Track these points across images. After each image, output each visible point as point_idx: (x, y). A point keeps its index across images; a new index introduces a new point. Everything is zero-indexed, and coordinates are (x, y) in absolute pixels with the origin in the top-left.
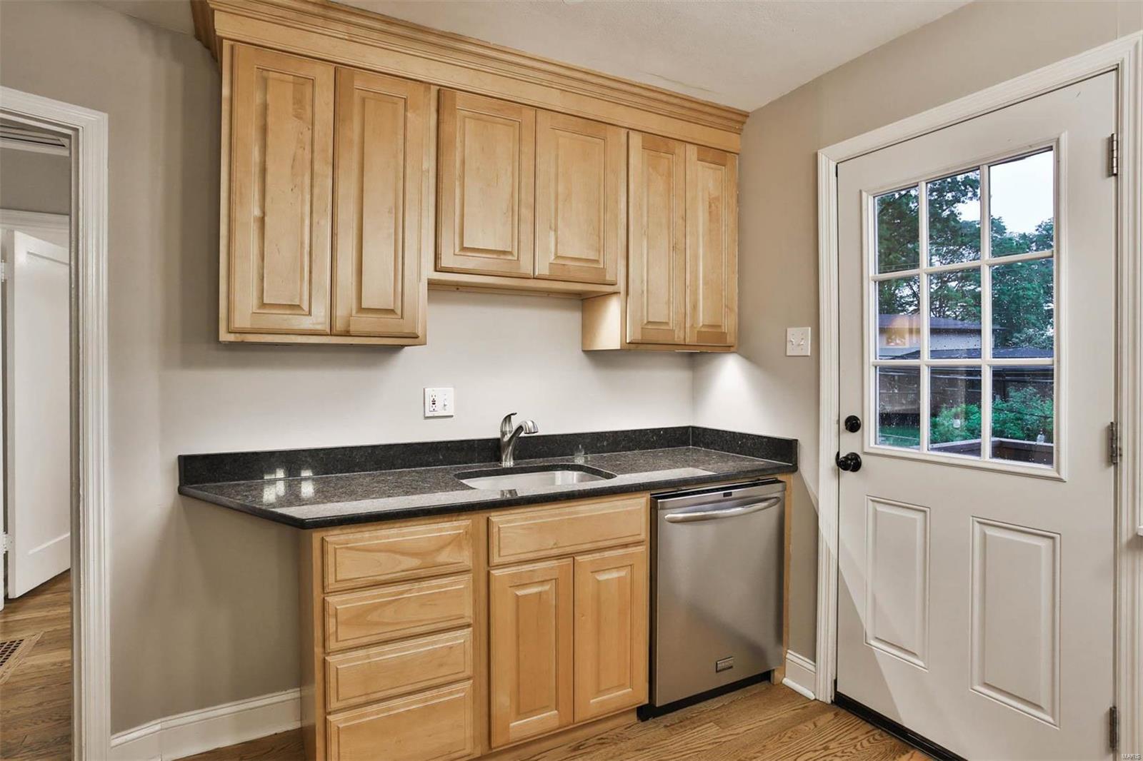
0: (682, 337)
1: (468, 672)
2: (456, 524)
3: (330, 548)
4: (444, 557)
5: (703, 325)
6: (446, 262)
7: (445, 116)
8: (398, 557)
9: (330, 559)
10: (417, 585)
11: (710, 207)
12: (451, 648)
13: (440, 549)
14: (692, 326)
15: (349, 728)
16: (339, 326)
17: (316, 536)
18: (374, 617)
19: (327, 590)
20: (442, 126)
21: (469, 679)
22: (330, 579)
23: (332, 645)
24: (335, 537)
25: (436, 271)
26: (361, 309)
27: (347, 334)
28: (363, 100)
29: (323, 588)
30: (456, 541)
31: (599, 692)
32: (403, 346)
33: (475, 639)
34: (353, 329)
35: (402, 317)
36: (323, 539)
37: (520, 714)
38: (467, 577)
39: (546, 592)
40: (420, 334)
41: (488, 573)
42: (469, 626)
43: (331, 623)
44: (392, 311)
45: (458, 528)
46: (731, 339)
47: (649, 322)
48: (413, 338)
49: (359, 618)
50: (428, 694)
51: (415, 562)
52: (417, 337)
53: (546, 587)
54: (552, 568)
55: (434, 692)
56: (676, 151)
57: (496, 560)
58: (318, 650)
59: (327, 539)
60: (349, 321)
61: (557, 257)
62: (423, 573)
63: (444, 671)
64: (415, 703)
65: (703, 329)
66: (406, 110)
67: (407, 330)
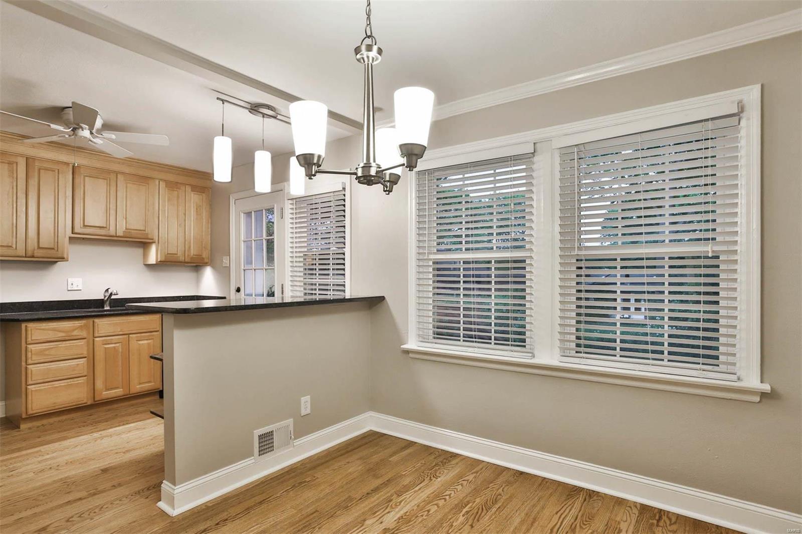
0: (184, 259)
1: (85, 373)
2: (80, 322)
3: (29, 329)
4: (75, 333)
5: (194, 255)
6: (76, 231)
7: (76, 176)
8: (56, 332)
9: (29, 332)
10: (64, 343)
11: (197, 209)
12: (78, 364)
13: (73, 330)
14: (188, 255)
15: (36, 390)
16: (29, 254)
17: (23, 325)
18: (47, 352)
19: (28, 343)
20: (75, 180)
21: (85, 376)
22: (29, 340)
23: (30, 361)
24: (31, 325)
25: (72, 233)
26: (39, 248)
27: (33, 257)
28: (39, 170)
29: (26, 342)
30: (81, 327)
31: (140, 384)
32: (57, 262)
33: (88, 362)
34: (36, 255)
35: (57, 250)
36: (26, 326)
37: (107, 390)
38: (85, 340)
39: (118, 346)
40: (65, 257)
41: (94, 340)
42: (85, 357)
43: (29, 355)
44: (53, 249)
45: (81, 323)
46: (206, 260)
47: (168, 254)
48: (62, 259)
49: (41, 352)
50: (69, 380)
51: (63, 334)
52: (64, 258)
53: (118, 345)
54: (121, 338)
55: (71, 380)
56: (182, 188)
57: (96, 335)
58: (23, 364)
59: (29, 326)
60: (33, 252)
61: (126, 229)
62: (67, 338)
63: (76, 372)
64: (63, 383)
65: (194, 256)
66: (58, 173)
67: (60, 256)
